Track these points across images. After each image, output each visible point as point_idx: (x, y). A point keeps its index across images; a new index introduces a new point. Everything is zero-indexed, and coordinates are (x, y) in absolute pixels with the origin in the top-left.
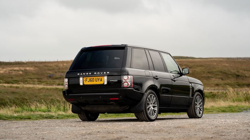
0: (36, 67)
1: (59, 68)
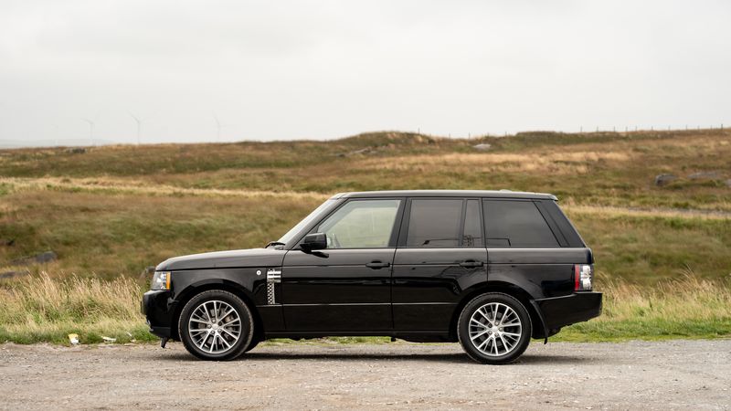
1: (701, 156)
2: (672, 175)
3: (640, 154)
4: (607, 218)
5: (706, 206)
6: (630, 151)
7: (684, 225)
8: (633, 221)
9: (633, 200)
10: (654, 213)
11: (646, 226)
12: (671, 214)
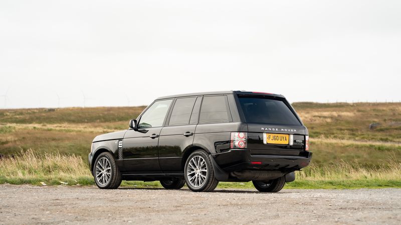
0: (359, 111)
1: (394, 114)
2: (378, 124)
3: (361, 113)
4: (343, 145)
5: (398, 140)
6: (355, 111)
7: (386, 149)
8: (357, 147)
9: (357, 136)
10: (368, 143)
11: (365, 150)
12: (378, 144)
